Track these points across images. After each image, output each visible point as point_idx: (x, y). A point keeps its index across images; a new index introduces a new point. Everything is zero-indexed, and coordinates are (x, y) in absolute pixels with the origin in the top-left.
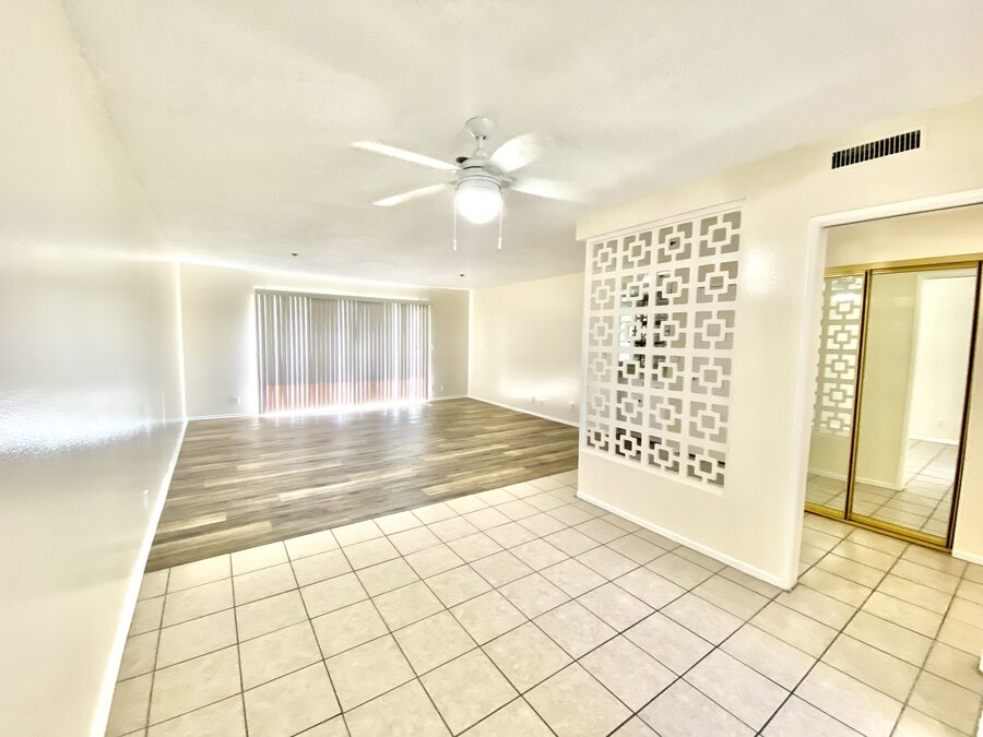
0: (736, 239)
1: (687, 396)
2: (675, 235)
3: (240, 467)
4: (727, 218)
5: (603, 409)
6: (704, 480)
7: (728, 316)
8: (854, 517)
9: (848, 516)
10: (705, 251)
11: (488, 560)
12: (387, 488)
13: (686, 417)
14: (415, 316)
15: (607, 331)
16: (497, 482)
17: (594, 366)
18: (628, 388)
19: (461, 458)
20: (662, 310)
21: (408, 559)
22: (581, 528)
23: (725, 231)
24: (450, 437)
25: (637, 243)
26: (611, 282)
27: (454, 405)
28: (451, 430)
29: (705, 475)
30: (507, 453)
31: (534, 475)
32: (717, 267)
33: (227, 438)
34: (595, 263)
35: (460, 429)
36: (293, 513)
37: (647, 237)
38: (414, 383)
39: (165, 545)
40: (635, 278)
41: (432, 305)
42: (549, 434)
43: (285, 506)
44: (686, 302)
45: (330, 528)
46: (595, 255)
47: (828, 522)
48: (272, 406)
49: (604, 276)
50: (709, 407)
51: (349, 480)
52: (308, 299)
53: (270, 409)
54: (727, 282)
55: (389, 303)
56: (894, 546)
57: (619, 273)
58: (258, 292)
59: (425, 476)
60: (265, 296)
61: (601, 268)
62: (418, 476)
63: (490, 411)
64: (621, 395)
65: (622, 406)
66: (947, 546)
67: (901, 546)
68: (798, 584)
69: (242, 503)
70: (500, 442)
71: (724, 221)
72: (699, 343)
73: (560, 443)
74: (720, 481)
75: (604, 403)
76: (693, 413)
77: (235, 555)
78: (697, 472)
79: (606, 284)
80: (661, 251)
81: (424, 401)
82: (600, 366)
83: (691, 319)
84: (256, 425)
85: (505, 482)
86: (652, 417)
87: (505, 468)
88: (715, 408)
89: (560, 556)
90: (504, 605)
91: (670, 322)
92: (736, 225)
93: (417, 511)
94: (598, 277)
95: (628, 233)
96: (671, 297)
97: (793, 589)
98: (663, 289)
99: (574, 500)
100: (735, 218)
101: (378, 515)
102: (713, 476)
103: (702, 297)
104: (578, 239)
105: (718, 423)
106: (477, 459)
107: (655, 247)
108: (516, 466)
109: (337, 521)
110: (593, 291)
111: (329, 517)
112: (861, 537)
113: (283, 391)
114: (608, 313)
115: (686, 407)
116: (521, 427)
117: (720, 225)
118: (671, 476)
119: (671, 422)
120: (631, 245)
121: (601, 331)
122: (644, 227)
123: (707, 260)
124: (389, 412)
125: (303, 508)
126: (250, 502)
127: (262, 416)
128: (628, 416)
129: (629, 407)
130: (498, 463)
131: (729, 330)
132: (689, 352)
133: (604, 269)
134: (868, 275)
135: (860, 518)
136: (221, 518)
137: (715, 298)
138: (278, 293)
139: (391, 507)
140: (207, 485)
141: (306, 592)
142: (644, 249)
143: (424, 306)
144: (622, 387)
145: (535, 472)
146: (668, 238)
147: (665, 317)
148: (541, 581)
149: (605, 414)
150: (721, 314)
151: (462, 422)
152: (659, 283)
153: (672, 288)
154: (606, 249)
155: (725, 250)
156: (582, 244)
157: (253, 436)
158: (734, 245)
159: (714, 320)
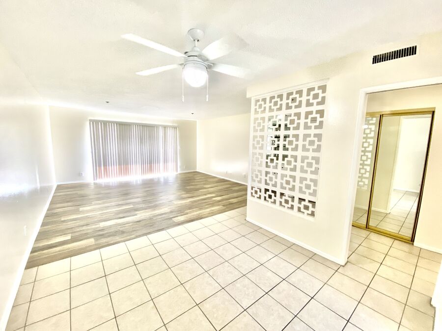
0: (324, 98)
1: (298, 174)
2: (294, 96)
3: (81, 209)
4: (320, 88)
5: (259, 179)
6: (306, 214)
7: (319, 137)
8: (369, 227)
9: (367, 227)
10: (309, 104)
11: (204, 256)
12: (155, 218)
13: (297, 184)
14: (170, 132)
15: (261, 142)
16: (209, 213)
17: (255, 159)
18: (271, 170)
19: (192, 202)
20: (287, 133)
21: (164, 257)
22: (249, 236)
23: (319, 94)
24: (188, 191)
25: (276, 99)
26: (263, 119)
27: (190, 175)
28: (188, 187)
29: (306, 211)
30: (214, 199)
31: (227, 210)
32: (314, 112)
33: (75, 194)
34: (256, 109)
35: (192, 187)
36: (106, 234)
37: (280, 97)
38: (171, 165)
39: (36, 254)
40: (275, 117)
41: (179, 128)
42: (234, 189)
43: (102, 230)
44: (299, 129)
45: (124, 241)
46: (256, 105)
47: (359, 229)
48: (100, 177)
49: (260, 116)
50: (308, 180)
51: (136, 215)
52: (117, 124)
53: (99, 178)
54: (319, 119)
55: (157, 126)
56: (388, 241)
57: (267, 114)
58: (90, 121)
59: (175, 212)
60: (95, 123)
61: (258, 111)
62: (171, 212)
63: (207, 178)
64: (267, 173)
65: (268, 178)
66: (412, 241)
67: (391, 241)
68: (348, 262)
69: (81, 229)
70: (210, 193)
71: (318, 90)
72: (305, 149)
73: (238, 193)
74: (313, 214)
75: (259, 177)
76: (301, 182)
77: (73, 258)
78: (302, 210)
79: (261, 120)
80: (287, 104)
81: (176, 173)
82: (257, 159)
83: (301, 138)
84: (92, 186)
85: (213, 214)
86: (282, 184)
87: (212, 206)
88: (311, 180)
89: (238, 252)
90: (210, 280)
91: (291, 138)
92: (324, 92)
93: (169, 231)
94: (257, 116)
95: (272, 94)
96: (291, 126)
97: (346, 264)
98: (288, 122)
99: (245, 222)
100: (323, 88)
101: (149, 233)
102: (310, 212)
103: (307, 127)
104: (247, 97)
105: (313, 187)
106: (199, 202)
107: (284, 101)
108: (219, 205)
109: (129, 237)
110: (255, 123)
111: (125, 235)
112: (374, 237)
113: (105, 169)
114: (262, 134)
115: (298, 180)
116: (221, 185)
117: (316, 91)
118: (290, 211)
119: (291, 186)
120: (273, 101)
121: (258, 142)
122: (279, 92)
123: (310, 109)
124: (159, 179)
125: (112, 230)
126: (84, 228)
127: (95, 181)
128: (271, 183)
129: (271, 179)
130: (210, 204)
131: (319, 143)
132: (300, 153)
133: (260, 112)
134: (381, 116)
135: (372, 228)
136: (68, 237)
137: (313, 127)
138: (101, 121)
139: (156, 229)
140: (63, 219)
141: (109, 278)
142: (279, 103)
143: (175, 128)
144: (268, 170)
145: (227, 208)
146: (291, 97)
147: (288, 136)
148: (229, 266)
149: (260, 182)
150: (315, 135)
151: (193, 184)
152: (286, 120)
153: (292, 122)
154: (261, 102)
155: (318, 104)
156: (249, 100)
157: (90, 192)
158: (322, 102)
159: (312, 138)
